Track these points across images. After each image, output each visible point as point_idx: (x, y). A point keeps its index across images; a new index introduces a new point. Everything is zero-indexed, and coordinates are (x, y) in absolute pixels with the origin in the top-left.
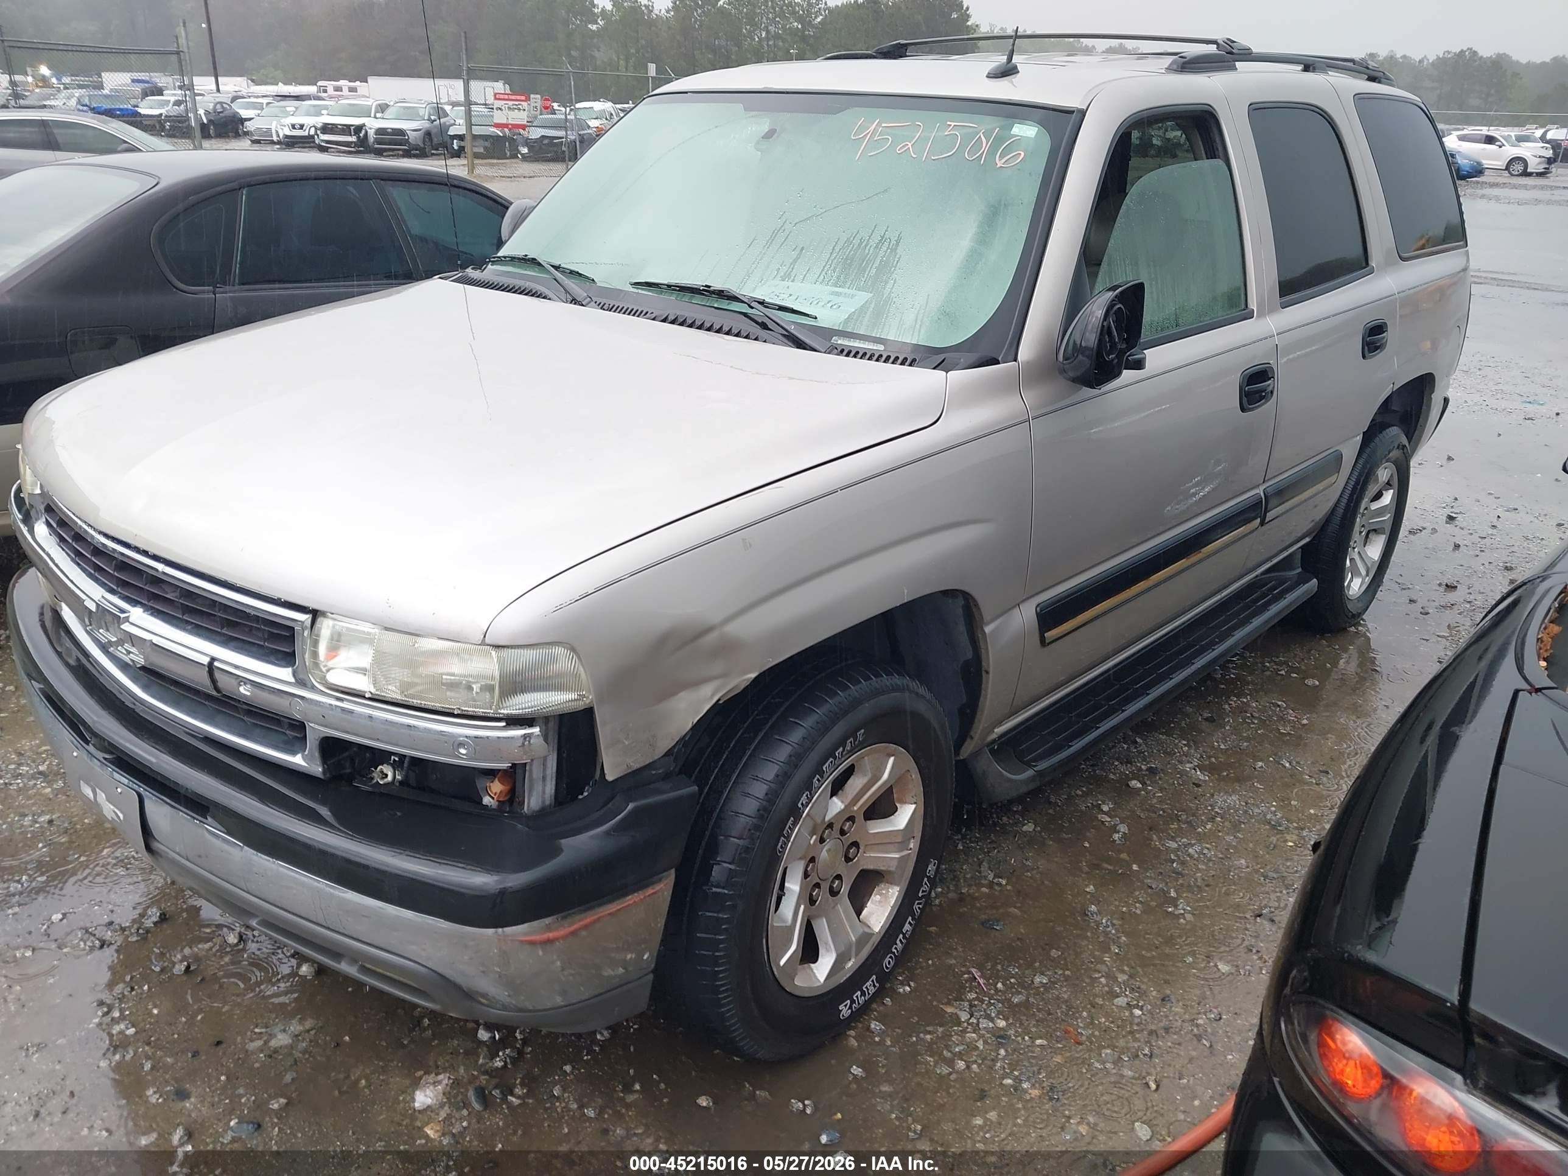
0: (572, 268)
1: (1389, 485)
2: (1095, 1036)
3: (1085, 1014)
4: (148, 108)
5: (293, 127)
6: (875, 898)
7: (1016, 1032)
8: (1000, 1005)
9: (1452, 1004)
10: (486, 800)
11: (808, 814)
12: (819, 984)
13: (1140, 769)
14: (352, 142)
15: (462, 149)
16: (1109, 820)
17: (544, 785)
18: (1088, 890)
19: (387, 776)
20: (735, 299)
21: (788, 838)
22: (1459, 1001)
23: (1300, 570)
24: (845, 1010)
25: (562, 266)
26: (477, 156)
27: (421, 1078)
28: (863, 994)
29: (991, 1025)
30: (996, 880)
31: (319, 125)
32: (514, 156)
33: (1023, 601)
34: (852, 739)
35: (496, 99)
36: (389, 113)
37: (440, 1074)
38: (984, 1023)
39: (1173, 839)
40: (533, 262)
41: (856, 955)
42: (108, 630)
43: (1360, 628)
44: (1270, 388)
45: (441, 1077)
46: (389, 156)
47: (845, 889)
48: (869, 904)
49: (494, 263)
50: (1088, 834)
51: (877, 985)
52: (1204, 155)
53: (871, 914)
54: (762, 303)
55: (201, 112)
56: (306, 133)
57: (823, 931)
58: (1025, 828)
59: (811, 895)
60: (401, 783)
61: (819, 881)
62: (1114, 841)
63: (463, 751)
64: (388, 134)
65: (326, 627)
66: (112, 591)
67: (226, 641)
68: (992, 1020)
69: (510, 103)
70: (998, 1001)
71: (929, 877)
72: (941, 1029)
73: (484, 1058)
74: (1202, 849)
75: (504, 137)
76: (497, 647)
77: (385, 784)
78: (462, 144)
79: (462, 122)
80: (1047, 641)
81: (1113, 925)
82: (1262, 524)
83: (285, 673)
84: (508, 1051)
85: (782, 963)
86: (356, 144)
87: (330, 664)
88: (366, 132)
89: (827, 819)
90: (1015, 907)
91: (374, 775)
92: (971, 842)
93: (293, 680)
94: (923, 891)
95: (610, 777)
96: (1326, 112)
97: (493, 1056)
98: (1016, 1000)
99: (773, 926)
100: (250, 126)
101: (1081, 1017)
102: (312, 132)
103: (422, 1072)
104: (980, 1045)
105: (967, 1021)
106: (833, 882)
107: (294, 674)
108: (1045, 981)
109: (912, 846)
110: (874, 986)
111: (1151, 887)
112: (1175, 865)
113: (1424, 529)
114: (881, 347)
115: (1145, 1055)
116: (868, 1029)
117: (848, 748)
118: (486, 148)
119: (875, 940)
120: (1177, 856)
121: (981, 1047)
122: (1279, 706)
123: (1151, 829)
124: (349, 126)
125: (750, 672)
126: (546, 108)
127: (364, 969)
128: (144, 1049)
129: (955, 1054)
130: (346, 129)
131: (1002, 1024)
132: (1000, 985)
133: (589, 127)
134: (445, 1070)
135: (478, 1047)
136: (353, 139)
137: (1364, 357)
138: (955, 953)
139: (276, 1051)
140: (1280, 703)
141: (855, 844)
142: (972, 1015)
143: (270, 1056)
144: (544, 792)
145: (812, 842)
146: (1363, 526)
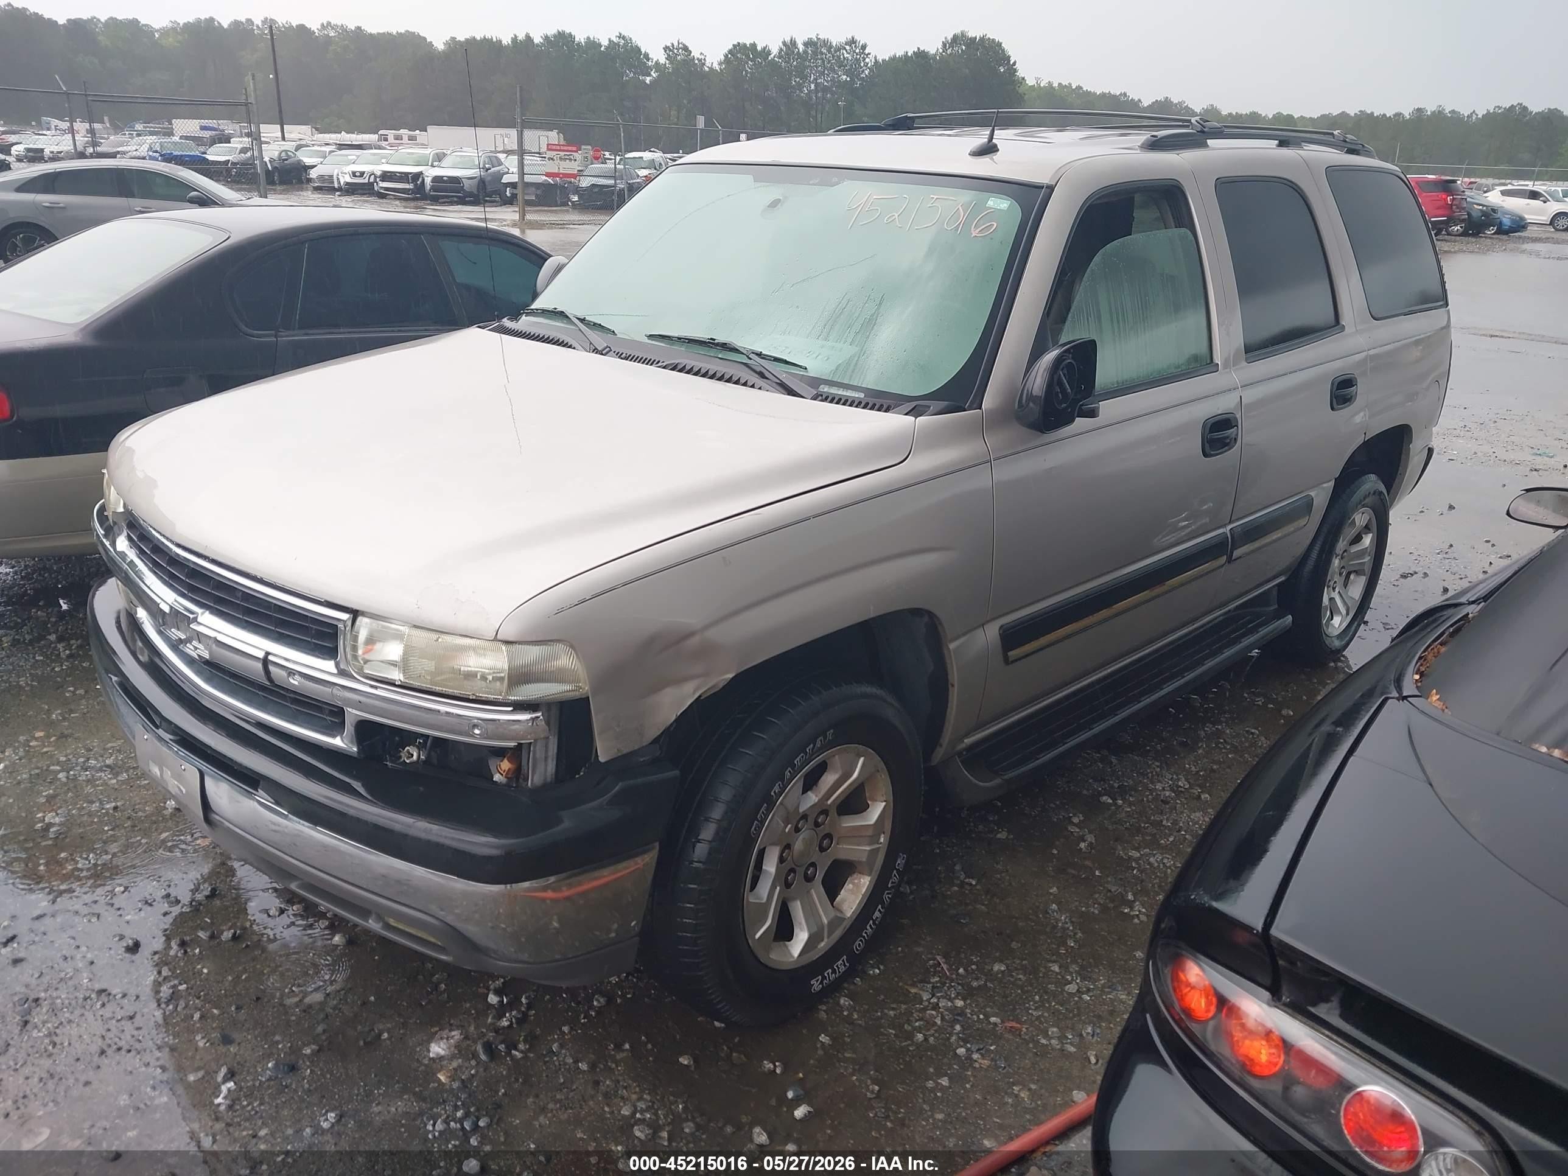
0: (596, 321)
1: (1367, 528)
2: (1044, 1017)
3: (1037, 998)
4: (216, 154)
5: (354, 174)
6: (848, 886)
7: (973, 1011)
8: (960, 987)
9: (1258, 931)
10: (497, 777)
11: (781, 803)
12: (792, 960)
13: (1112, 787)
14: (409, 189)
15: (514, 196)
16: (1078, 830)
17: (546, 765)
18: (1051, 891)
19: (412, 755)
20: (735, 350)
21: (762, 822)
22: (1263, 928)
23: (1276, 606)
24: (816, 985)
25: (587, 318)
26: (529, 203)
27: (436, 1033)
28: (834, 971)
29: (950, 1004)
30: (967, 880)
31: (379, 173)
32: (565, 204)
33: (988, 622)
34: (822, 738)
35: (548, 149)
36: (446, 162)
37: (453, 1030)
38: (943, 1003)
39: (1137, 849)
40: (561, 315)
41: (828, 937)
42: (178, 630)
43: (1340, 664)
44: (1233, 436)
45: (453, 1033)
46: (444, 203)
47: (819, 876)
48: (842, 892)
49: (528, 314)
50: (1057, 843)
51: (848, 965)
52: (1173, 224)
53: (843, 901)
54: (759, 355)
55: (267, 159)
56: (366, 181)
57: (797, 910)
58: (999, 836)
59: (786, 879)
60: (424, 762)
61: (794, 866)
62: (1081, 849)
63: (477, 731)
64: (445, 182)
65: (364, 626)
66: (183, 595)
67: (280, 638)
68: (950, 999)
69: (562, 153)
70: (958, 984)
71: (898, 870)
72: (904, 1006)
73: (492, 1018)
74: (1162, 859)
75: (555, 185)
76: (507, 642)
77: (411, 763)
78: (515, 191)
79: (515, 170)
80: (1010, 660)
81: (1072, 922)
82: (1230, 560)
83: (329, 665)
84: (514, 1013)
85: (757, 936)
86: (413, 191)
87: (367, 657)
88: (423, 180)
89: (801, 810)
90: (983, 905)
91: (402, 754)
92: (948, 846)
93: (335, 671)
94: (892, 883)
95: (602, 759)
96: (1296, 185)
97: (501, 1016)
98: (975, 984)
99: (748, 901)
100: (313, 174)
101: (1033, 1000)
102: (372, 180)
103: (437, 1029)
104: (938, 1021)
105: (928, 1000)
106: (807, 869)
107: (337, 665)
108: (1003, 969)
109: (882, 840)
110: (845, 966)
111: (1110, 891)
112: (1135, 872)
113: (1416, 573)
114: (862, 395)
115: (1088, 1033)
116: (838, 1004)
117: (818, 744)
118: (537, 196)
119: (846, 925)
120: (1138, 863)
121: (939, 1023)
122: (1252, 733)
123: (1116, 840)
124: (407, 174)
125: (727, 673)
126: (597, 158)
127: (388, 926)
128: (194, 1002)
129: (915, 1028)
130: (404, 177)
131: (960, 1003)
132: (961, 971)
133: (638, 176)
134: (458, 1028)
135: (488, 1009)
136: (411, 186)
137: (1333, 409)
138: (923, 942)
139: (310, 1006)
140: (1253, 731)
141: (829, 836)
142: (933, 996)
143: (305, 1011)
144: (546, 770)
145: (787, 830)
146: (1343, 567)
